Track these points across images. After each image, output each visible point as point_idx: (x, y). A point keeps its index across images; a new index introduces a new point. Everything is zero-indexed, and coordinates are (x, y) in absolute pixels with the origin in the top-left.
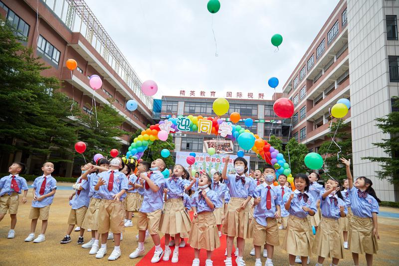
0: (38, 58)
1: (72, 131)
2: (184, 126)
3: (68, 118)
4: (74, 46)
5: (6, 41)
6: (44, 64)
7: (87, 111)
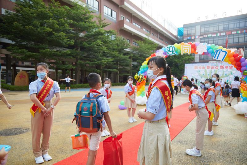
0: (104, 20)
1: (127, 58)
2: (171, 51)
3: (125, 50)
4: (122, 6)
5: (87, 15)
6: (107, 22)
7: (135, 44)
